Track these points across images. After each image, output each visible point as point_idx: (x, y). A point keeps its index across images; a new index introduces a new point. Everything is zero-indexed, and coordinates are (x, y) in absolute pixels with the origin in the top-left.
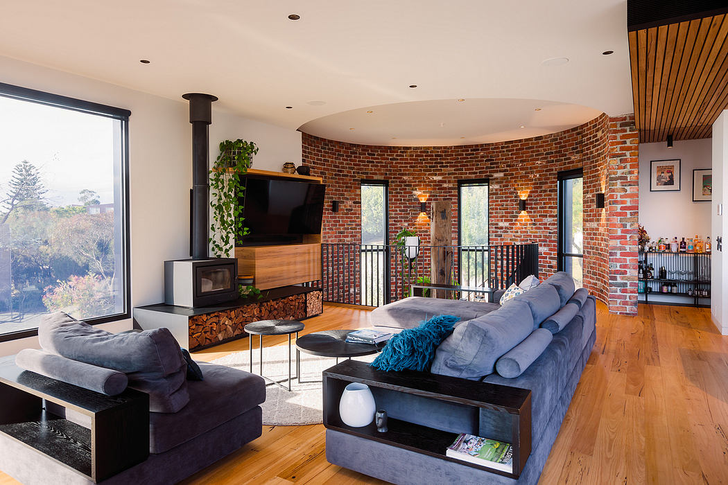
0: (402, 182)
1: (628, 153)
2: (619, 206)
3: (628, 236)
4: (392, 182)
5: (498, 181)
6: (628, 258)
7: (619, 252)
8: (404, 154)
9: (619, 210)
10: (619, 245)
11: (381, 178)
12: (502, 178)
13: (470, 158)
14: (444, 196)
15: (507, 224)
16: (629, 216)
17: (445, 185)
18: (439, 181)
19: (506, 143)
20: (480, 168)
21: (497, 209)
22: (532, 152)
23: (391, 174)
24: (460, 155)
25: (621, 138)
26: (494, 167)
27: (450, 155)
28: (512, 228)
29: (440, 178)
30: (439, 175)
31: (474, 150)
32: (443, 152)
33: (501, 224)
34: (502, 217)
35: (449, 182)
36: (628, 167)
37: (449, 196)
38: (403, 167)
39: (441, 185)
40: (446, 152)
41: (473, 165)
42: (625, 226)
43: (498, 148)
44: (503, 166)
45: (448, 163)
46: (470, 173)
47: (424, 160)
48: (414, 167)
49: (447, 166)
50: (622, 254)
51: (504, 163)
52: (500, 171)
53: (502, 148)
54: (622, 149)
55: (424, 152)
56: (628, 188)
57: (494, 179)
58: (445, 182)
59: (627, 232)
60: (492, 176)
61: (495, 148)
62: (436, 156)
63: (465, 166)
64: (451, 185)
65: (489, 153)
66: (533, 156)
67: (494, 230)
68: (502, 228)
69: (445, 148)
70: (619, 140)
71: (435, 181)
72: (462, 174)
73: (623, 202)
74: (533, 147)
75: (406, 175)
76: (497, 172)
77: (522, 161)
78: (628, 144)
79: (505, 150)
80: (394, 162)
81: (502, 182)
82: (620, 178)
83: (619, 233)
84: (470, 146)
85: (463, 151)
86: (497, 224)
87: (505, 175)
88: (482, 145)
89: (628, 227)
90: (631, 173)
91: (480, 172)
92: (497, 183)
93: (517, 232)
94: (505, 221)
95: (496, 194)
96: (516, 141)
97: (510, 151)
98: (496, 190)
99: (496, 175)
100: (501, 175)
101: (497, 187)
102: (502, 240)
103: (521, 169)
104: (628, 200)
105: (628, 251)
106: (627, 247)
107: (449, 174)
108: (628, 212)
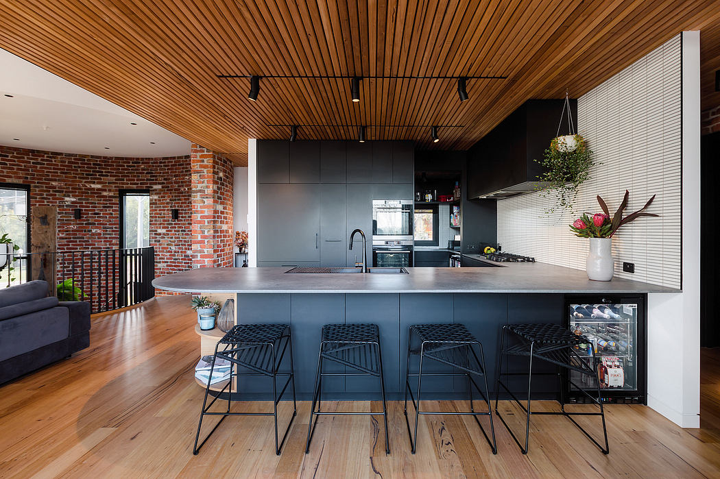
0: (50, 187)
1: (205, 170)
2: (199, 215)
3: (206, 240)
4: (36, 187)
5: (157, 192)
6: (206, 260)
7: (199, 255)
8: (53, 160)
9: (199, 219)
10: (199, 249)
11: (21, 181)
12: (160, 190)
13: (132, 170)
14: (104, 204)
15: (164, 231)
16: (206, 224)
17: (105, 194)
18: (98, 189)
19: (164, 158)
20: (141, 180)
21: (156, 217)
22: (183, 168)
23: (33, 179)
24: (121, 166)
25: (200, 157)
26: (153, 180)
27: (110, 166)
28: (168, 234)
29: (99, 186)
30: (98, 183)
31: (136, 163)
32: (103, 161)
33: (159, 231)
34: (161, 224)
35: (110, 191)
36: (206, 182)
37: (109, 204)
38: (51, 172)
39: (101, 193)
40: (105, 162)
41: (135, 176)
42: (203, 232)
43: (157, 163)
44: (161, 179)
45: (109, 172)
46: (131, 184)
47: (79, 167)
48: (66, 173)
49: (107, 176)
50: (201, 257)
51: (162, 176)
52: (159, 184)
53: (161, 163)
54: (201, 166)
55: (79, 160)
56: (205, 200)
57: (154, 190)
58: (105, 190)
59: (205, 237)
60: (152, 187)
61: (154, 163)
62: (94, 164)
63: (126, 176)
64: (112, 194)
65: (149, 166)
66: (183, 172)
67: (154, 236)
68: (160, 234)
69: (105, 158)
70: (198, 158)
71: (94, 189)
72: (123, 184)
73: (202, 212)
74: (183, 164)
75: (55, 180)
76: (156, 184)
77: (175, 176)
78: (205, 163)
79: (162, 165)
80: (39, 166)
81: (160, 194)
82: (200, 191)
83: (199, 239)
84: (131, 159)
85: (124, 162)
86: (156, 231)
87: (163, 187)
88: (142, 159)
89: (206, 234)
90: (208, 187)
91: (141, 184)
92: (156, 194)
93: (172, 238)
94: (163, 227)
95: (156, 204)
96: (171, 158)
97: (166, 166)
98: (156, 200)
99: (155, 187)
100: (159, 187)
101: (156, 197)
102: (160, 245)
103: (176, 183)
104: (206, 210)
105: (206, 253)
106: (205, 250)
107: (109, 183)
108: (206, 220)
